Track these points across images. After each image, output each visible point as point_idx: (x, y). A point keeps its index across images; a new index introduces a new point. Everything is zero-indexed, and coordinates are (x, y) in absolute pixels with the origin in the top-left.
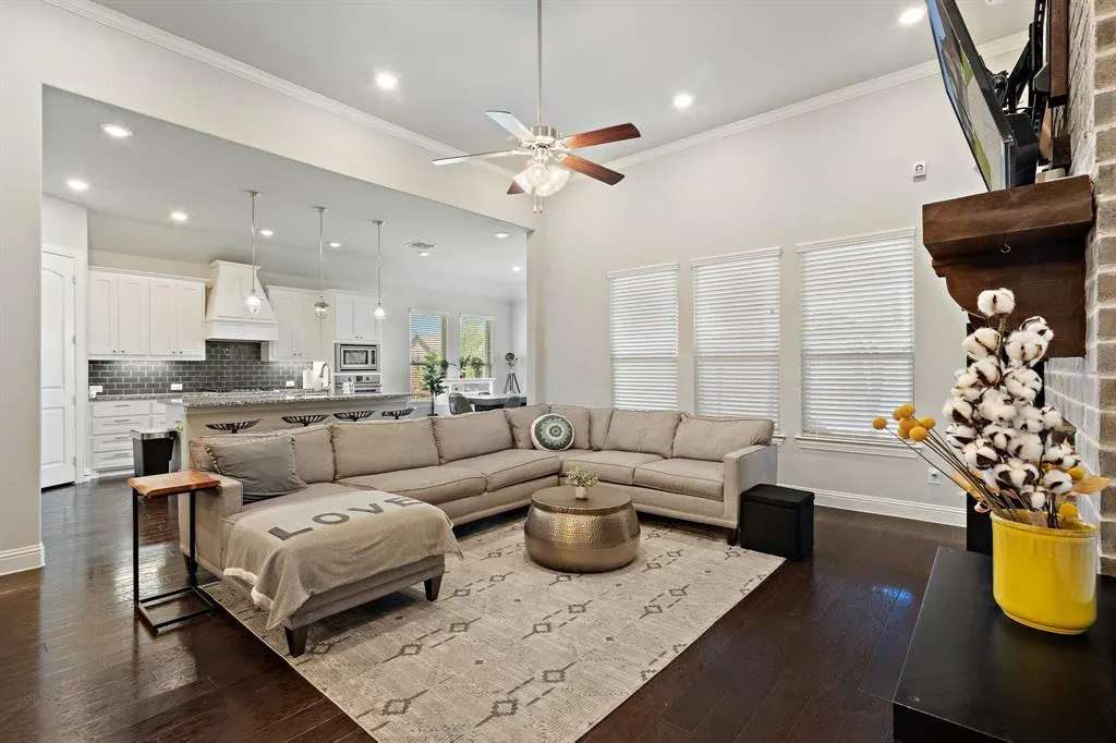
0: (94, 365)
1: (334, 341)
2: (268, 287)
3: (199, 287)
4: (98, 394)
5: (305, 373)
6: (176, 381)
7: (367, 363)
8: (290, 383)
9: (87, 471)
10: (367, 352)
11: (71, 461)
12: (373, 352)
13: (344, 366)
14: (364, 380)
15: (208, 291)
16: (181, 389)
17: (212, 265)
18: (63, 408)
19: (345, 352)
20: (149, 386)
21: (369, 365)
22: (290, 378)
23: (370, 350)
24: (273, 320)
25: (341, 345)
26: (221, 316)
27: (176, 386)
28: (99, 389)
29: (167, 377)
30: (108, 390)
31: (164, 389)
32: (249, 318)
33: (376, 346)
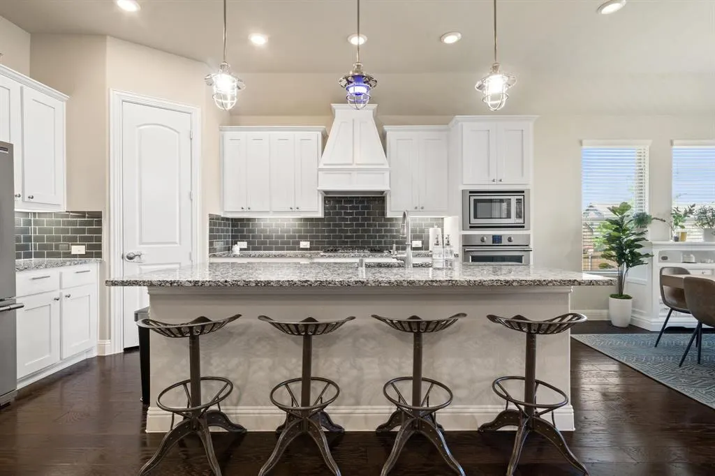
0: (236, 222)
1: (461, 187)
3: (316, 136)
6: (304, 238)
7: (509, 216)
8: (417, 244)
10: (509, 199)
12: (519, 201)
13: (474, 221)
14: (505, 242)
16: (308, 247)
19: (476, 201)
20: (283, 243)
21: (513, 220)
22: (417, 237)
23: (513, 199)
24: (383, 164)
25: (470, 192)
26: (325, 165)
27: (305, 244)
28: (244, 245)
29: (297, 234)
30: (252, 246)
31: (294, 246)
32: (357, 164)
33: (523, 192)
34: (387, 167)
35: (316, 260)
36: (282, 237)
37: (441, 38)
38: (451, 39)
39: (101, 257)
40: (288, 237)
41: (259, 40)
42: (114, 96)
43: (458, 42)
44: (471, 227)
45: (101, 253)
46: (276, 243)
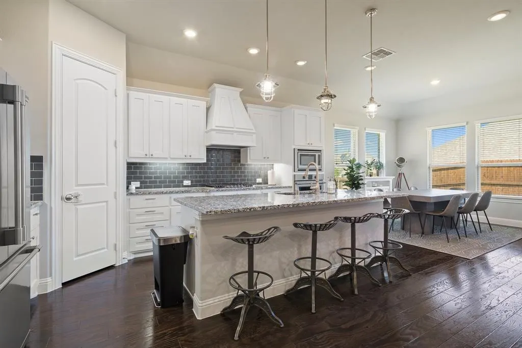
0: (130, 165)
1: (294, 147)
2: (248, 105)
4: (137, 188)
5: (269, 172)
6: (185, 178)
7: (314, 164)
8: (259, 180)
9: (125, 254)
10: (315, 155)
11: (112, 248)
12: (319, 156)
13: (300, 167)
14: (314, 178)
15: (208, 109)
16: (190, 184)
17: (210, 89)
18: (107, 202)
19: (301, 155)
20: (170, 182)
21: (316, 166)
22: (259, 177)
23: (317, 154)
24: (252, 130)
25: (298, 150)
26: (217, 127)
27: (187, 182)
28: (138, 184)
29: (181, 175)
30: (144, 185)
31: (179, 184)
32: (237, 128)
33: (321, 151)
34: (254, 131)
35: (212, 194)
36: (170, 177)
37: (296, 61)
38: (301, 63)
39: (42, 199)
40: (174, 177)
41: (190, 34)
42: (57, 50)
43: (305, 65)
44: (298, 170)
45: (42, 196)
46: (165, 182)
